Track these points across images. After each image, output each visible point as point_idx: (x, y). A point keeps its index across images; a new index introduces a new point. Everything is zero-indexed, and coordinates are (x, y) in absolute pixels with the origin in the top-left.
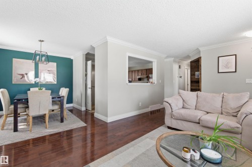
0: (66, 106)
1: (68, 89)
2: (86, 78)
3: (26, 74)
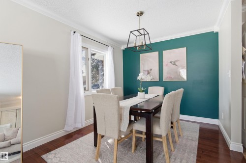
3: (151, 70)
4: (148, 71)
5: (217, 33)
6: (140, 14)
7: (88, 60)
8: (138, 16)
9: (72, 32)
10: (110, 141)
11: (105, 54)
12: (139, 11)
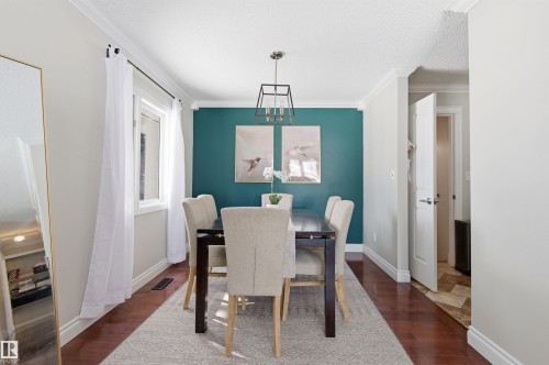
0: (344, 249)
1: (349, 204)
2: (411, 164)
3: (258, 160)
4: (252, 162)
5: (361, 112)
6: (277, 56)
7: (134, 125)
8: (274, 58)
9: (112, 51)
10: (220, 314)
11: (164, 116)
12: (277, 51)
